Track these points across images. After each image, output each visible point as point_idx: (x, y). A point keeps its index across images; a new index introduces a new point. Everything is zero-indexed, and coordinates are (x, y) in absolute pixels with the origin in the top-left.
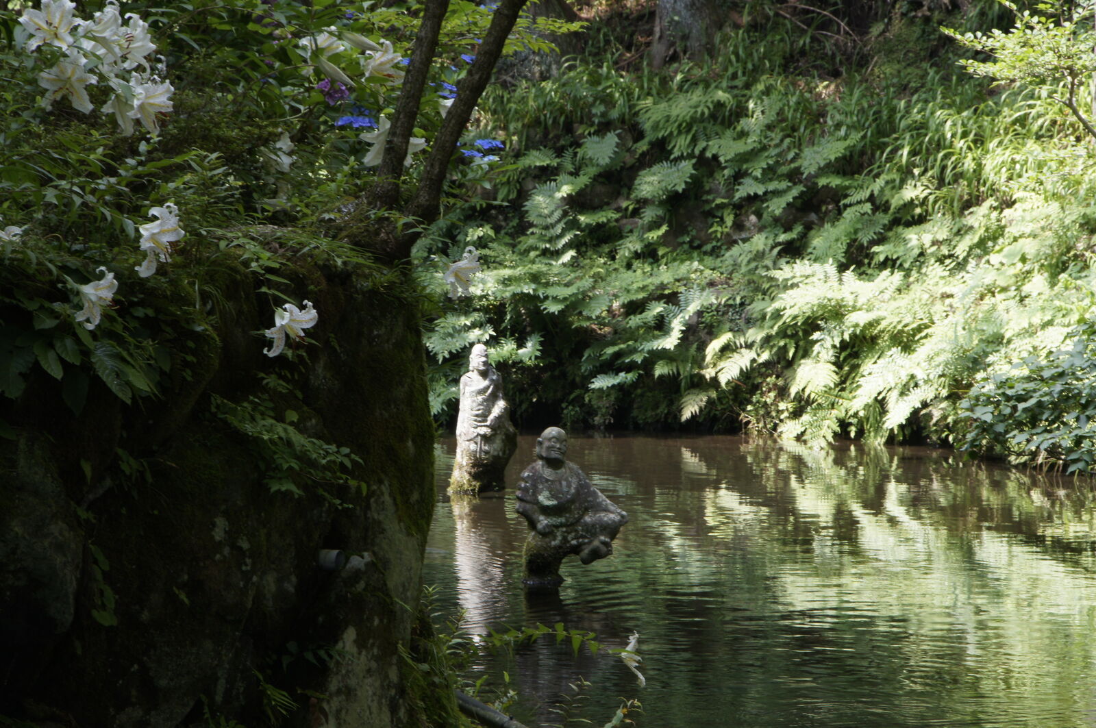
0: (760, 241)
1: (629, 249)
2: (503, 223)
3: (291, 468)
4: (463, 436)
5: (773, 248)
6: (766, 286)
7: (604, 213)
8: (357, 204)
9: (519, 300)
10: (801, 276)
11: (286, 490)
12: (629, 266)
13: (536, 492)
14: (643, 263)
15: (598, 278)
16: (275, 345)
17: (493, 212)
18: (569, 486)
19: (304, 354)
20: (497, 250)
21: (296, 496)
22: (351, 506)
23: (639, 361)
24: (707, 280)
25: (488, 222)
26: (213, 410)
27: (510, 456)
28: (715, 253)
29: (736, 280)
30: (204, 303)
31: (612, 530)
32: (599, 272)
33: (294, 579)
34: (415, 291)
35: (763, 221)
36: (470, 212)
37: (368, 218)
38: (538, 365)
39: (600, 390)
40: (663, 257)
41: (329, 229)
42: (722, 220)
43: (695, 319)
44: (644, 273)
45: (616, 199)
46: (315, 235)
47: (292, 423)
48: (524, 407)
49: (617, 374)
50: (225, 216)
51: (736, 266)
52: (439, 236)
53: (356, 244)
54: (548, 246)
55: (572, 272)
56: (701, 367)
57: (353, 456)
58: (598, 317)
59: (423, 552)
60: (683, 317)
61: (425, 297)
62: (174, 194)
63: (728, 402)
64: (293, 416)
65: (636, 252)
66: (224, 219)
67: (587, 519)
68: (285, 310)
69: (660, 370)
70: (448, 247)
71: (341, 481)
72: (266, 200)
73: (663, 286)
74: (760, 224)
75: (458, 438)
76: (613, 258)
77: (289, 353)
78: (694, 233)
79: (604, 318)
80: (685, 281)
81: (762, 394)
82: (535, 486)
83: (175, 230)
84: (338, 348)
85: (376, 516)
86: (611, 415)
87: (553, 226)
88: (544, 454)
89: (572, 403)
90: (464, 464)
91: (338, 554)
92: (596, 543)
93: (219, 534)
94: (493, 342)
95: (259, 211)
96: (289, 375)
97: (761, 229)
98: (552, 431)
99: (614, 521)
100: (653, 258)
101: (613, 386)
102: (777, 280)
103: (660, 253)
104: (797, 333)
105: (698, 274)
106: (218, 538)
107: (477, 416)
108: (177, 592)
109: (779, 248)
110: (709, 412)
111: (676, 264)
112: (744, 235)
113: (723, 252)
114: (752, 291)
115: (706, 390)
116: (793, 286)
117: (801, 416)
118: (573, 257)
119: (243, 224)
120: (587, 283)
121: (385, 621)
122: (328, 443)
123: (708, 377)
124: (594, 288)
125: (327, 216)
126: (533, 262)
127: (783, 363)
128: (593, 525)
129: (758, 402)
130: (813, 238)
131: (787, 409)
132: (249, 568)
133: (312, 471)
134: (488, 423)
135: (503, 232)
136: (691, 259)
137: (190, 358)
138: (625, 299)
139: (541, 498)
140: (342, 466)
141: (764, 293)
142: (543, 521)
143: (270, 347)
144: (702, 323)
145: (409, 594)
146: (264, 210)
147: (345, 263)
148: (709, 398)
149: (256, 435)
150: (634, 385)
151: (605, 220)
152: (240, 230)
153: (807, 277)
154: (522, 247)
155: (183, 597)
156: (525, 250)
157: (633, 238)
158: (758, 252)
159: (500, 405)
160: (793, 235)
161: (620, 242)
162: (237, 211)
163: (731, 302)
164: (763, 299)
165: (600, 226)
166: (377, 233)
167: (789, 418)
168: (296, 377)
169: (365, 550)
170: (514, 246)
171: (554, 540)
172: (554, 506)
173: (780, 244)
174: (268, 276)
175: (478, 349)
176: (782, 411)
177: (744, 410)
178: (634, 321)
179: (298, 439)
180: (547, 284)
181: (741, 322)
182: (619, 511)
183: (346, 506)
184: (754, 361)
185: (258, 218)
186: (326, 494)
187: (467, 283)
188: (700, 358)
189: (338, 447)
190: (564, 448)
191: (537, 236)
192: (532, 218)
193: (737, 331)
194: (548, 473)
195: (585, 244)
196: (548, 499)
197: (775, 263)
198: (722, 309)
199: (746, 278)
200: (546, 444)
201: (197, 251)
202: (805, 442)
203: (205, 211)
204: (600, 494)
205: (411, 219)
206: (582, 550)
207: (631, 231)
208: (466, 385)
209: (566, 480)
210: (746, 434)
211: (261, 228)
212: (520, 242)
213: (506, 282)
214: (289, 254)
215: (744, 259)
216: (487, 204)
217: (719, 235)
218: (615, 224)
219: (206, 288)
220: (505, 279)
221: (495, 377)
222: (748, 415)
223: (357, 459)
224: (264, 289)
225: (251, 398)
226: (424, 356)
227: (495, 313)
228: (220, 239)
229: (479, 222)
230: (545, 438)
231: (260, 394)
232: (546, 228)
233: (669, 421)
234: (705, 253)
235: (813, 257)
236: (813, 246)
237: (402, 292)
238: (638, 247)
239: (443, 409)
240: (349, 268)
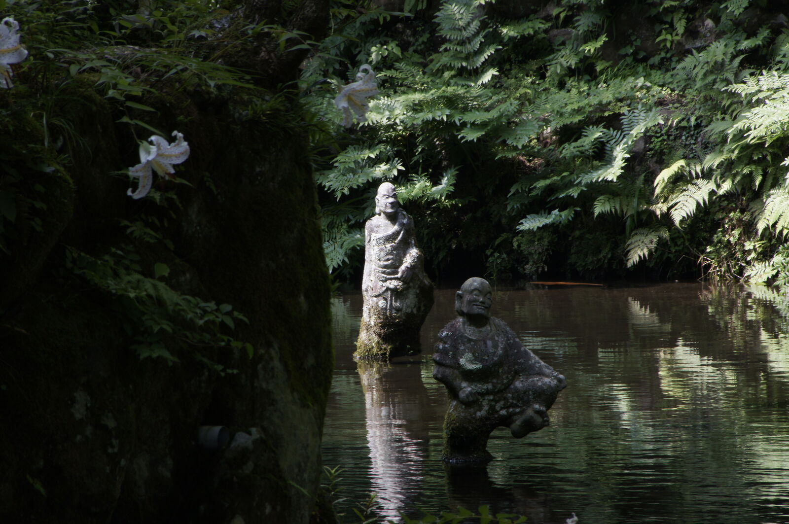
0: (718, 50)
1: (561, 65)
2: (411, 39)
3: (162, 331)
4: (370, 292)
5: (733, 57)
6: (726, 103)
7: (530, 24)
8: (232, 19)
9: (432, 130)
10: (768, 90)
11: (158, 357)
12: (561, 85)
13: (456, 356)
14: (579, 81)
15: (524, 101)
16: (140, 185)
17: (399, 25)
18: (495, 346)
19: (175, 197)
20: (404, 71)
21: (170, 364)
22: (235, 371)
23: (576, 195)
24: (656, 99)
25: (394, 38)
26: (69, 265)
27: (426, 313)
28: (664, 66)
29: (690, 97)
30: (54, 140)
31: (548, 397)
32: (526, 93)
33: (169, 462)
34: (303, 119)
35: (721, 26)
36: (372, 27)
37: (244, 33)
38: (456, 205)
39: (530, 231)
40: (602, 73)
41: (199, 48)
42: (672, 28)
43: (641, 145)
44: (580, 93)
45: (545, 6)
46: (183, 55)
47: (162, 279)
48: (441, 255)
49: (549, 213)
50: (75, 35)
51: (690, 80)
52: (337, 55)
53: (232, 64)
54: (464, 64)
55: (494, 94)
56: (650, 202)
57: (236, 314)
58: (524, 147)
59: (321, 426)
60: (626, 143)
61: (315, 125)
62: (14, 9)
63: (684, 243)
64: (163, 270)
65: (569, 68)
66: (75, 39)
67: (518, 384)
68: (151, 143)
69: (600, 207)
70: (347, 69)
71: (223, 344)
72: (124, 16)
73: (602, 107)
74: (717, 30)
75: (364, 293)
76: (543, 77)
77: (157, 196)
78: (638, 43)
79: (533, 147)
80: (630, 100)
81: (725, 232)
82: (455, 348)
83: (17, 50)
84: (213, 188)
85: (264, 385)
86: (545, 263)
87: (469, 40)
88: (465, 310)
89: (497, 249)
90: (372, 323)
91: (221, 430)
92: (530, 412)
93: (79, 411)
94: (401, 179)
95: (117, 30)
96: (157, 222)
97: (718, 36)
98: (473, 282)
99: (550, 386)
100: (590, 75)
101: (545, 227)
102: (739, 95)
103: (598, 68)
104: (765, 157)
105: (645, 91)
106: (78, 416)
107: (385, 267)
108: (31, 481)
109: (741, 57)
110: (662, 255)
111: (618, 80)
112: (698, 44)
113: (673, 65)
114: (710, 110)
115: (656, 230)
116: (760, 102)
117: (772, 257)
118: (494, 76)
119: (97, 45)
120: (511, 106)
121: (278, 508)
122: (206, 301)
123: (658, 212)
124: (519, 112)
125: (196, 33)
126: (448, 84)
127: (749, 194)
128: (526, 392)
129: (720, 241)
130: (783, 43)
131: (755, 249)
132: (116, 450)
133: (188, 334)
134: (399, 275)
135: (411, 49)
136: (635, 75)
137: (39, 205)
138: (556, 124)
139: (462, 361)
140: (223, 325)
141: (724, 112)
142: (466, 389)
143: (135, 186)
144: (651, 150)
145: (306, 476)
146: (122, 27)
147: (218, 87)
148: (660, 239)
149: (120, 292)
150: (571, 225)
151: (532, 32)
152: (94, 52)
153: (776, 90)
154: (435, 66)
155: (39, 486)
156: (438, 70)
157: (566, 51)
158: (716, 62)
159: (412, 255)
160: (757, 41)
161: (551, 57)
162: (90, 29)
163: (684, 124)
164: (723, 119)
165: (525, 40)
166: (256, 51)
167: (757, 259)
168: (166, 224)
169: (253, 426)
170: (424, 65)
171: (480, 410)
172: (478, 370)
173: (741, 52)
174: (129, 104)
175: (385, 188)
176: (749, 252)
177: (703, 251)
178: (569, 150)
179: (170, 296)
180: (465, 110)
181: (697, 148)
182: (555, 374)
183: (229, 371)
184: (712, 193)
185: (115, 37)
186: (205, 360)
187: (363, 108)
188: (648, 193)
189: (218, 304)
190: (488, 302)
191: (451, 53)
192: (445, 31)
193: (689, 157)
194: (470, 332)
195: (509, 60)
196: (471, 362)
197: (736, 75)
198: (674, 133)
199: (702, 95)
200: (467, 297)
201: (43, 77)
202: (778, 288)
203: (52, 30)
204: (532, 355)
205: (295, 34)
206: (513, 421)
207: (563, 43)
208: (372, 231)
209: (492, 339)
210: (706, 280)
211: (118, 50)
212: (432, 61)
213: (416, 108)
214: (153, 79)
215: (700, 72)
216: (392, 16)
217: (668, 45)
218: (543, 35)
219: (55, 121)
220: (415, 105)
221: (405, 221)
222: (709, 257)
223: (241, 317)
224: (125, 119)
225: (113, 250)
226: (316, 195)
227: (404, 146)
228: (70, 63)
229: (382, 39)
230: (466, 291)
231: (123, 246)
232: (462, 43)
233: (614, 267)
234: (652, 67)
235: (783, 66)
236: (782, 53)
237: (288, 121)
238: (573, 62)
239: (344, 262)
240: (224, 94)
